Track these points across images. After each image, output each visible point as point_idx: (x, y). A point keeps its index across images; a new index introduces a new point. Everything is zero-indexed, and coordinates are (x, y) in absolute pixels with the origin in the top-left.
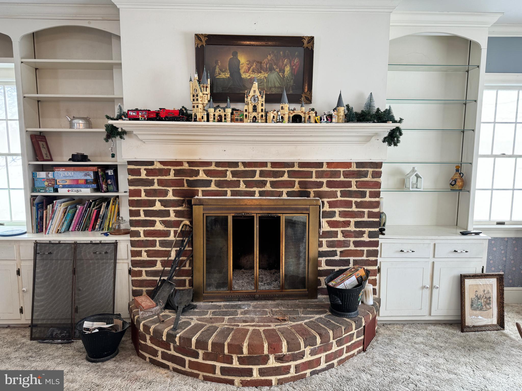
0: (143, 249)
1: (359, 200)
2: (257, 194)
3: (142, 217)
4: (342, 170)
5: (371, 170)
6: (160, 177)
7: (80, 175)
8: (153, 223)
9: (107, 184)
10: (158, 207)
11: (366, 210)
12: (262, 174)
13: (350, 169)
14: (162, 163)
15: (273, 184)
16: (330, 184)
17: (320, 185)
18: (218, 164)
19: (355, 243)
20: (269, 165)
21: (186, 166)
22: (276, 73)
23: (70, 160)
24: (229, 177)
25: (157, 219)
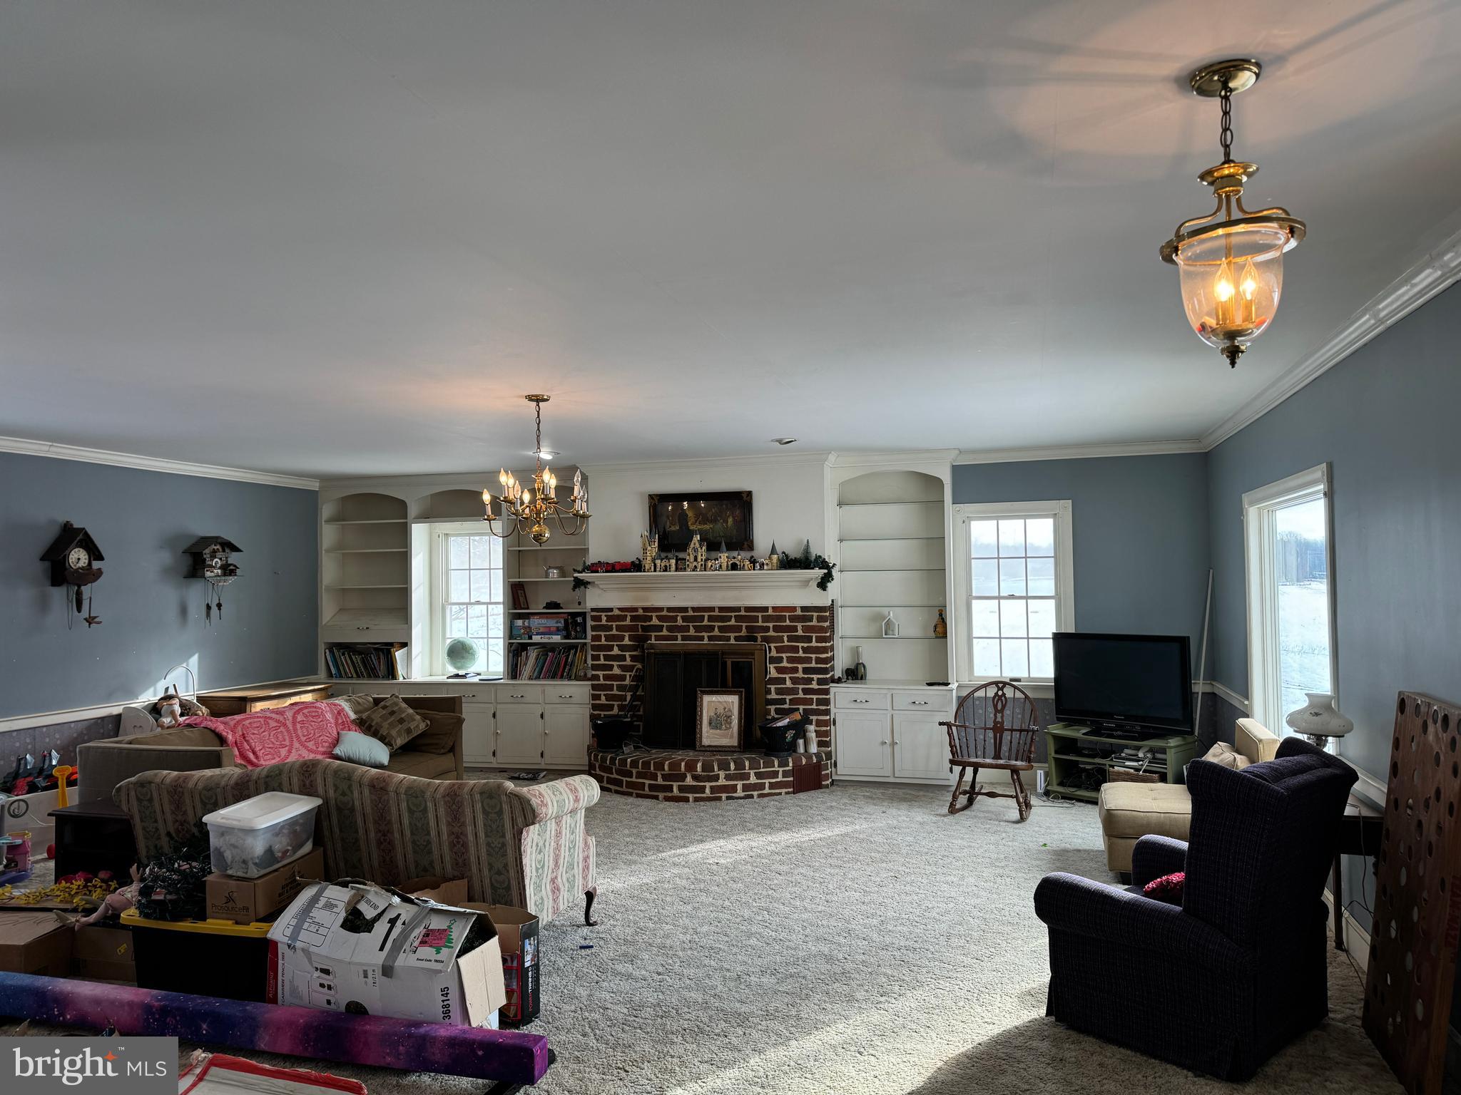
0: (602, 693)
1: (806, 645)
2: (706, 639)
3: (602, 661)
4: (787, 614)
5: (815, 614)
6: (618, 623)
7: (552, 623)
8: (611, 667)
9: (576, 631)
10: (616, 651)
11: (813, 656)
12: (711, 619)
13: (795, 613)
14: (619, 609)
15: (721, 629)
16: (776, 629)
17: (767, 629)
18: (670, 609)
19: (804, 690)
20: (717, 610)
21: (641, 612)
22: (720, 524)
23: (544, 608)
24: (680, 622)
25: (615, 663)
